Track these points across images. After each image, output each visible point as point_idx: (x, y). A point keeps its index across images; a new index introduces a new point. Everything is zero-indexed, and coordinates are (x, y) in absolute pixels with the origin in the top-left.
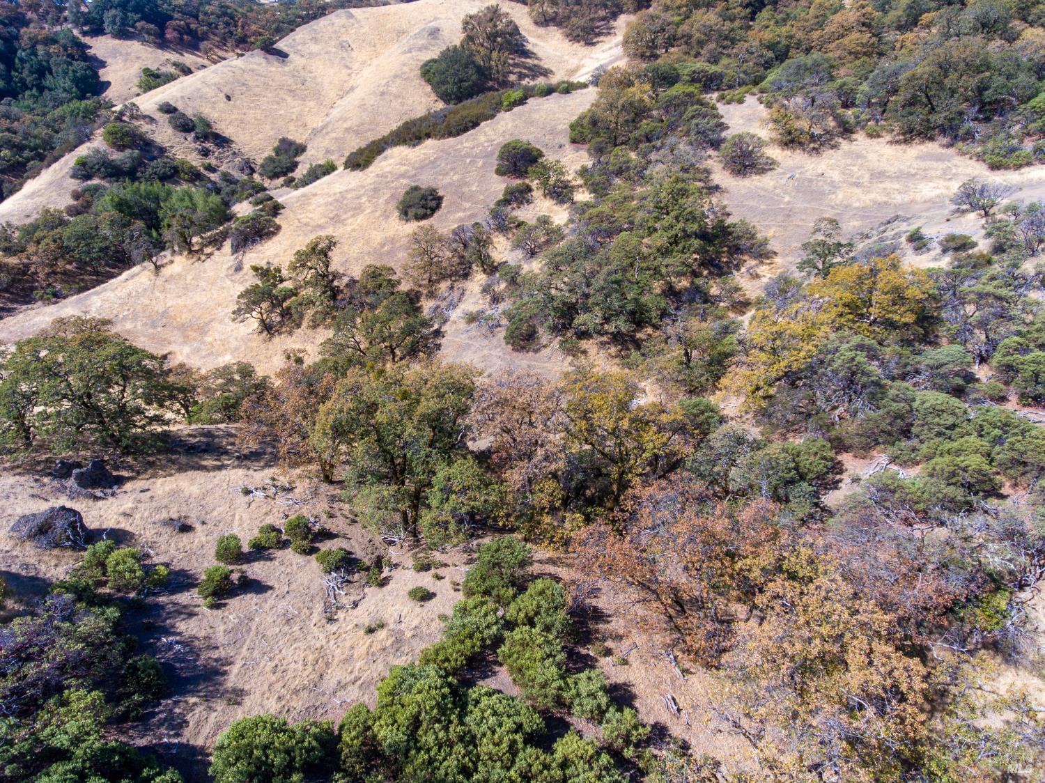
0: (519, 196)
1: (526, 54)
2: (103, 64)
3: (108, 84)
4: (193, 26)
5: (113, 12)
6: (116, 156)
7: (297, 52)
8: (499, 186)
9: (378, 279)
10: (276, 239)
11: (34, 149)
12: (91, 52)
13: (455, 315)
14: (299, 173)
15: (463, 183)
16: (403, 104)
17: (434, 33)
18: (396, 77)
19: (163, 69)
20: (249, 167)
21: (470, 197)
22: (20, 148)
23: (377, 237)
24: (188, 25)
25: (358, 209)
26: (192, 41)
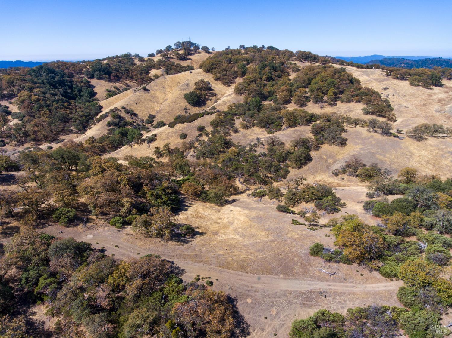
0: (200, 135)
1: (211, 90)
2: (94, 87)
3: (97, 93)
4: (118, 74)
5: (97, 73)
6: (115, 120)
7: (152, 89)
8: (197, 133)
9: (177, 150)
10: (156, 141)
11: (88, 116)
12: (91, 83)
13: (189, 155)
14: (155, 123)
15: (191, 132)
16: (179, 105)
17: (187, 85)
18: (177, 98)
19: (112, 89)
20: (142, 121)
21: (192, 135)
22: (86, 116)
23: (176, 142)
24: (116, 74)
25: (172, 136)
26: (118, 79)
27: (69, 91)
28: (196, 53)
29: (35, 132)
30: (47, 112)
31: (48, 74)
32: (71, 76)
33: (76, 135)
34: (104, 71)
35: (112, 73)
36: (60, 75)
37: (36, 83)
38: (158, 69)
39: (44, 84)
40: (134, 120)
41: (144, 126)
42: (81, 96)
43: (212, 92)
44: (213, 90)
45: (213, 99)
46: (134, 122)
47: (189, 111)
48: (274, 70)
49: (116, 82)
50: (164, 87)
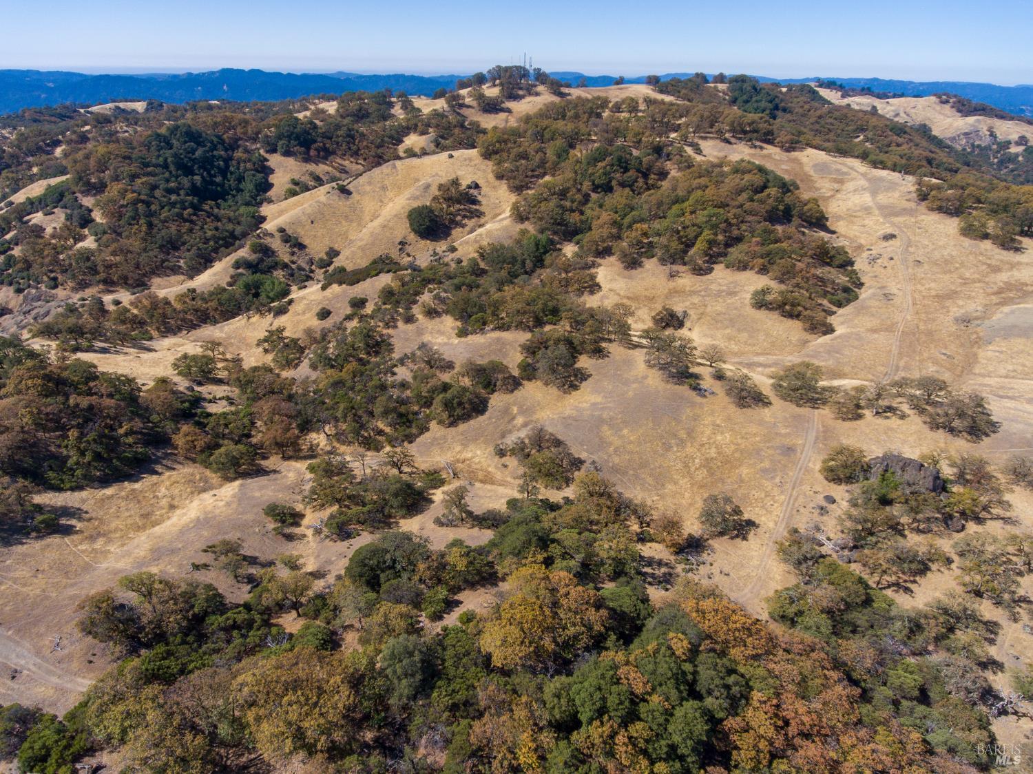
0: (350, 317)
1: (474, 202)
2: (272, 171)
3: (271, 186)
4: (327, 145)
5: (283, 141)
6: (253, 257)
7: (358, 191)
11: (223, 239)
12: (268, 164)
14: (332, 269)
15: (340, 308)
16: (392, 234)
17: (427, 187)
18: (395, 216)
19: (303, 179)
20: (311, 262)
21: (338, 314)
22: (218, 239)
24: (324, 144)
26: (325, 154)
27: (218, 179)
28: (530, 94)
29: (109, 267)
30: (144, 228)
31: (186, 142)
32: (233, 146)
33: (182, 277)
34: (297, 138)
35: (315, 141)
36: (209, 145)
37: (146, 165)
38: (423, 133)
39: (165, 166)
40: (295, 258)
41: (312, 271)
42: (240, 190)
43: (474, 207)
44: (479, 202)
45: (470, 223)
46: (293, 262)
47: (409, 249)
48: (621, 167)
49: (320, 162)
50: (384, 188)
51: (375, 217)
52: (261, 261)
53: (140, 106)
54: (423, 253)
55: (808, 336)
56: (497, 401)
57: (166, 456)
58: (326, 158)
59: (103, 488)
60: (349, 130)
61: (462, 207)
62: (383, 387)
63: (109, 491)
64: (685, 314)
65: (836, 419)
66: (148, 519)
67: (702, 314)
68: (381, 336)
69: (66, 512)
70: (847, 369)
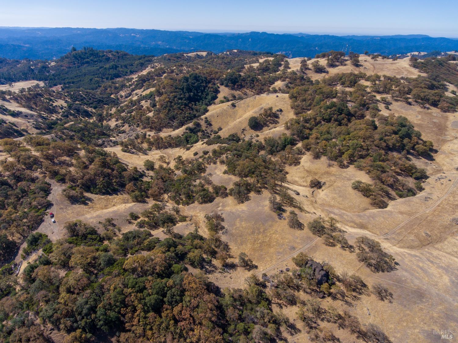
2: (219, 92)
4: (242, 84)
5: (226, 81)
7: (238, 106)
8: (202, 155)
16: (241, 125)
17: (261, 109)
18: (245, 119)
19: (228, 97)
20: (212, 131)
21: (199, 155)
27: (200, 94)
30: (167, 111)
31: (193, 80)
32: (209, 82)
33: (172, 129)
34: (231, 81)
35: (238, 82)
36: (201, 81)
37: (176, 88)
39: (183, 89)
40: (207, 129)
41: (211, 134)
42: (206, 98)
43: (276, 119)
44: (279, 117)
45: (271, 126)
46: (206, 130)
47: (245, 132)
48: (339, 112)
49: (237, 90)
50: (248, 106)
51: (240, 117)
52: (195, 128)
53: (204, 54)
54: (249, 135)
55: (370, 207)
56: (218, 200)
57: (123, 190)
58: (240, 89)
59: (102, 195)
60: (253, 78)
61: (271, 118)
62: (189, 185)
63: (103, 197)
64: (324, 183)
65: (324, 243)
66: (106, 207)
67: (332, 185)
68: (205, 166)
69: (90, 200)
70: (370, 226)
